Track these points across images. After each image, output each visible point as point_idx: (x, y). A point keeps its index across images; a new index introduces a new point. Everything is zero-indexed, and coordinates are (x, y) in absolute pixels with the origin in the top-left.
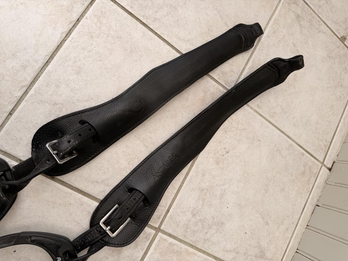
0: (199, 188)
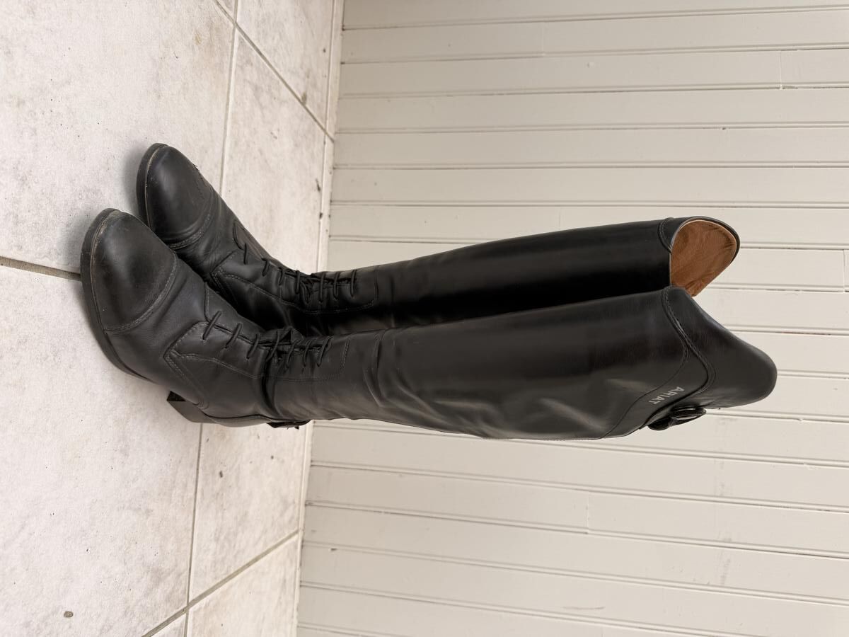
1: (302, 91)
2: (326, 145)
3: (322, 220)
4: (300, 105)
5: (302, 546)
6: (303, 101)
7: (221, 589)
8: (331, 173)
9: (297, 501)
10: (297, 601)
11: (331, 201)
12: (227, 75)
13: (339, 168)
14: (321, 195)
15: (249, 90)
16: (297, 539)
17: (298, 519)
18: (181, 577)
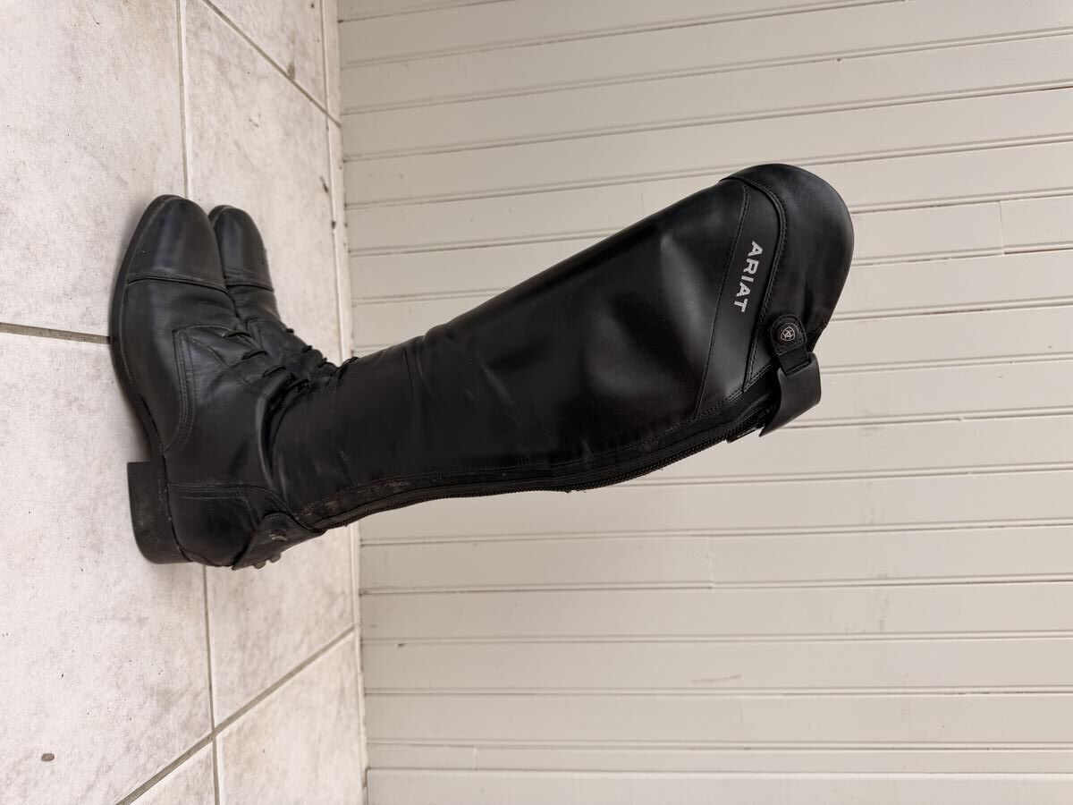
1: (288, 61)
2: (330, 133)
3: (335, 231)
4: (285, 79)
5: (362, 646)
6: (290, 74)
7: (257, 707)
8: (340, 168)
9: (347, 591)
10: (362, 713)
11: (346, 205)
12: (175, 44)
13: (350, 161)
14: (330, 198)
15: (210, 65)
16: (354, 637)
17: (352, 611)
18: (200, 698)
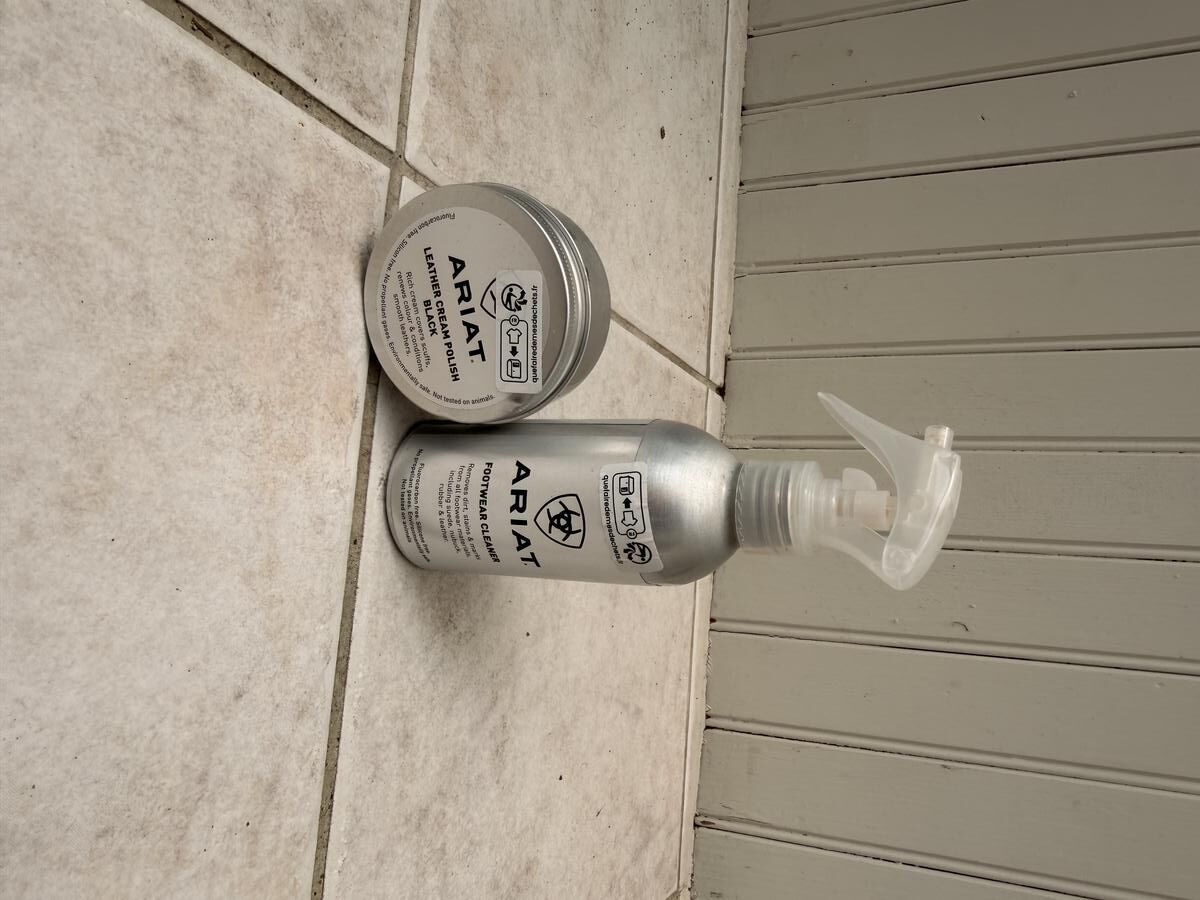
0: (407, 820)
